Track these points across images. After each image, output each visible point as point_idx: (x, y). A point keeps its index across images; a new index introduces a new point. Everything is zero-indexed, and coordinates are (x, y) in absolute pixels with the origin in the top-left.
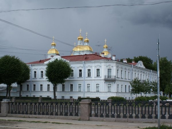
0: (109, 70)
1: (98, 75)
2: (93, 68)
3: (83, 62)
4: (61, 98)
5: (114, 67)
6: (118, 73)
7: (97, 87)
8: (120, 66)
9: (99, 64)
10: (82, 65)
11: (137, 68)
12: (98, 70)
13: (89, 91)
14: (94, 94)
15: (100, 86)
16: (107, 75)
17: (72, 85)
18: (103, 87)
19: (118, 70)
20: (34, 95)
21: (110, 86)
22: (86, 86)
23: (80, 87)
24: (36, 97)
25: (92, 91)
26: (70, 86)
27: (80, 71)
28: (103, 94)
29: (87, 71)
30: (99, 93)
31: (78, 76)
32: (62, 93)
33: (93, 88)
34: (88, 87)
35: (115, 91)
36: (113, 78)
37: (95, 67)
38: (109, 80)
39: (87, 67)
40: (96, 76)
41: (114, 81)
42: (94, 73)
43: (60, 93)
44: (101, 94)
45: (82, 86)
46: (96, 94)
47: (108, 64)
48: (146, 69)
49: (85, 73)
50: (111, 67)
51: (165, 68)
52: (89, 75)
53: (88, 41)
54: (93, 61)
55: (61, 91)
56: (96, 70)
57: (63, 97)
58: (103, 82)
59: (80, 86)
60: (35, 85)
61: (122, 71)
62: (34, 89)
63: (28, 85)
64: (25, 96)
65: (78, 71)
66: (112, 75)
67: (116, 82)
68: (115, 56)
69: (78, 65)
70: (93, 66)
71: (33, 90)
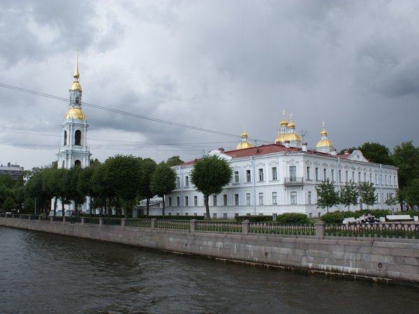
0: (292, 169)
1: (275, 178)
2: (267, 166)
3: (251, 157)
4: (222, 216)
5: (300, 163)
6: (310, 173)
7: (274, 197)
8: (312, 160)
9: (275, 159)
10: (249, 163)
11: (350, 162)
12: (274, 169)
13: (262, 205)
14: (270, 208)
15: (277, 195)
16: (289, 176)
17: (237, 195)
18: (283, 196)
19: (308, 168)
20: (187, 212)
21: (294, 194)
22: (258, 196)
23: (248, 198)
24: (189, 215)
25: (267, 204)
26: (234, 197)
27: (249, 172)
28: (283, 207)
29: (257, 172)
30: (276, 208)
31: (246, 180)
32: (224, 208)
33: (268, 200)
34: (261, 198)
35: (304, 203)
36: (299, 180)
37: (270, 164)
38: (292, 185)
39: (258, 165)
40: (271, 180)
41: (301, 186)
42: (268, 174)
43: (221, 209)
44: (280, 208)
45: (251, 196)
46: (273, 208)
47: (289, 159)
48: (370, 163)
49: (255, 175)
50: (294, 163)
51: (410, 160)
52: (261, 179)
53: (293, 126)
54: (266, 156)
55: (223, 205)
56: (271, 170)
57: (225, 214)
58: (283, 188)
59: (248, 196)
60: (187, 197)
61: (317, 169)
62: (187, 204)
63: (178, 198)
64: (176, 215)
65: (246, 173)
66: (297, 177)
67: (305, 187)
68: (306, 144)
69: (245, 164)
70: (266, 163)
71: (185, 205)
